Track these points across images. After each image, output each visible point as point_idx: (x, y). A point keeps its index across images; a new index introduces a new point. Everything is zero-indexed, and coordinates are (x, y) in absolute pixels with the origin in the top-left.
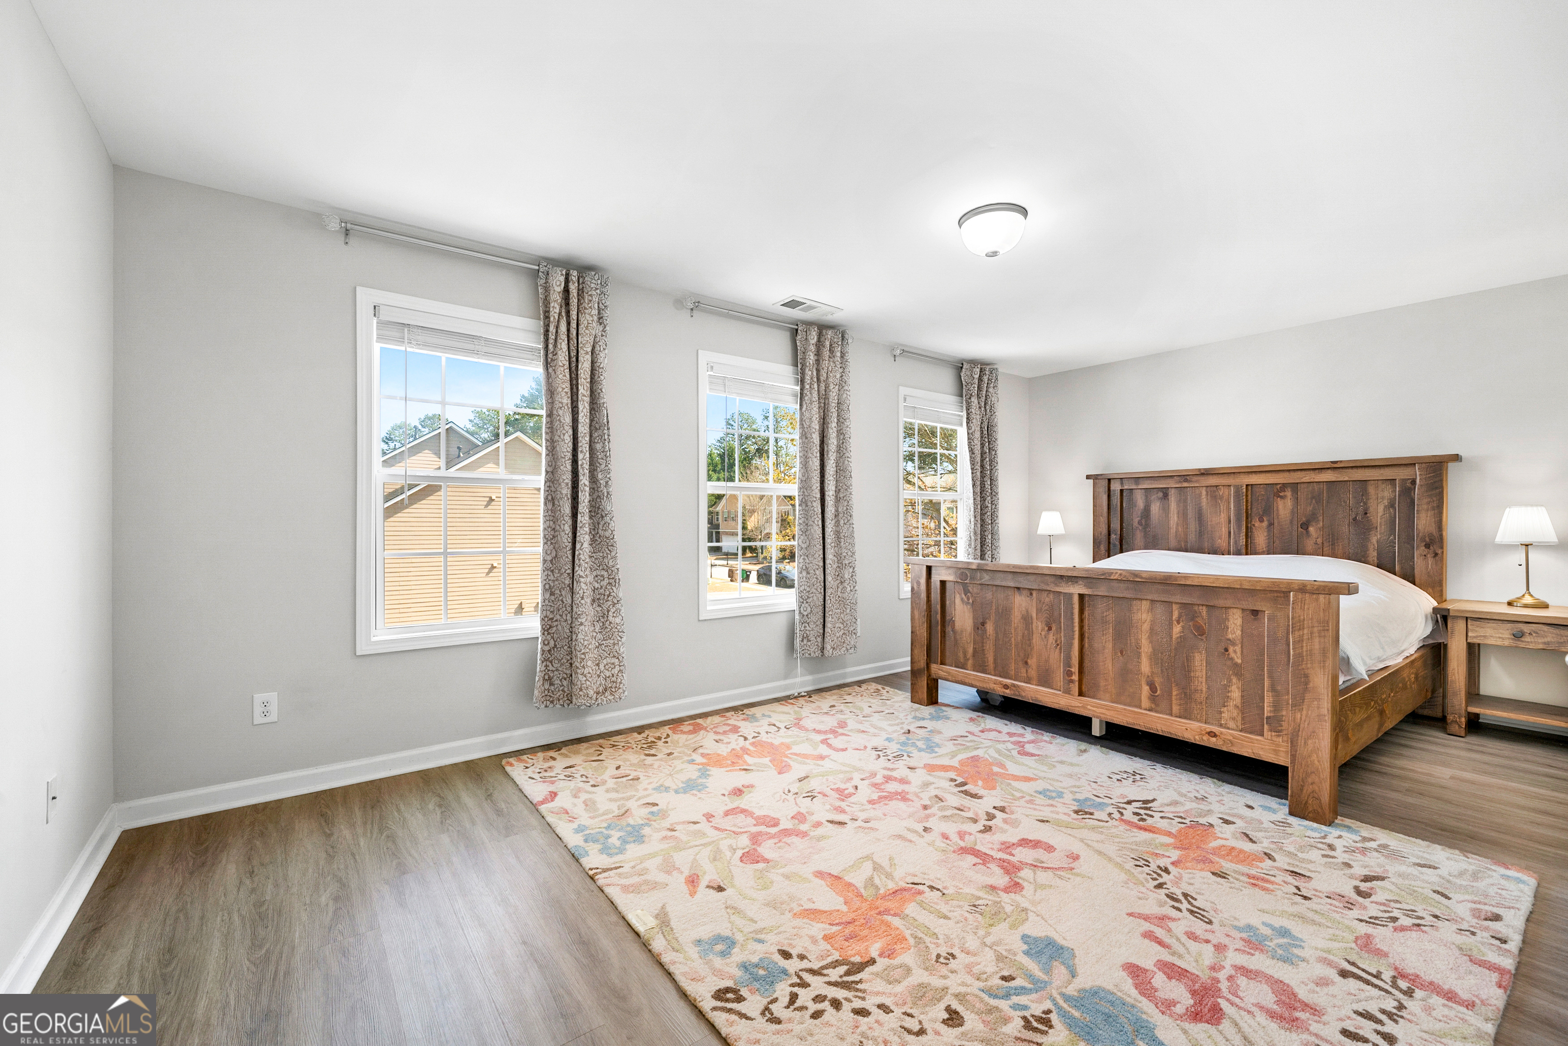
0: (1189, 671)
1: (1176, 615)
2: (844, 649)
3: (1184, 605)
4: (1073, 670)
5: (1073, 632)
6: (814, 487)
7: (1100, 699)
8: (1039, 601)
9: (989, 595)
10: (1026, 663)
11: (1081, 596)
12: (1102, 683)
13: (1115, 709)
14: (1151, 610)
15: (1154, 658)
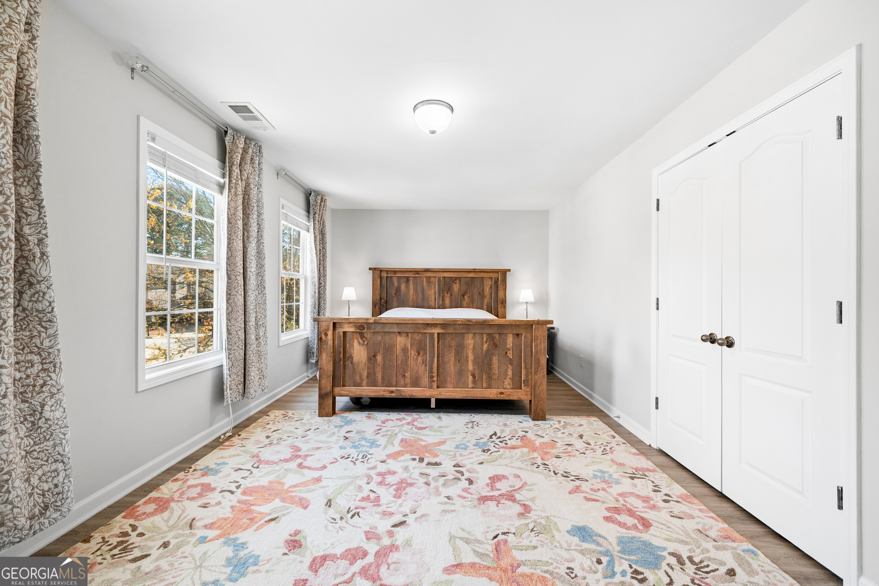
0: (491, 366)
1: (485, 339)
2: (260, 390)
3: (489, 334)
4: (434, 375)
5: (434, 354)
6: (238, 264)
7: (447, 388)
8: (412, 339)
9: (379, 338)
10: (404, 376)
11: (438, 334)
12: (449, 379)
13: (456, 392)
14: (474, 338)
15: (475, 362)
